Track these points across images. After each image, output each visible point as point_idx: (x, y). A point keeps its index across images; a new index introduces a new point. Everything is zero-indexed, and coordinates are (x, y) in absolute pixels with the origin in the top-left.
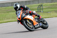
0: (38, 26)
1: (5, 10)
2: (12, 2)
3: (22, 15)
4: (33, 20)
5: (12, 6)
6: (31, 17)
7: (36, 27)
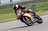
1: (5, 11)
2: (11, 4)
3: (21, 14)
4: (30, 17)
5: (11, 7)
6: (29, 15)
7: (33, 22)
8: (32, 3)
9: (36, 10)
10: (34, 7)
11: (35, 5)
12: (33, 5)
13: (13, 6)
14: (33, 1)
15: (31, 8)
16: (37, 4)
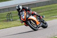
0: (40, 26)
6: (34, 18)
7: (39, 26)
8: (8, 11)
9: (12, 19)
10: (10, 16)
11: (11, 13)
12: (9, 13)
13: (17, 7)
14: (9, 8)
15: (7, 17)
16: (14, 12)
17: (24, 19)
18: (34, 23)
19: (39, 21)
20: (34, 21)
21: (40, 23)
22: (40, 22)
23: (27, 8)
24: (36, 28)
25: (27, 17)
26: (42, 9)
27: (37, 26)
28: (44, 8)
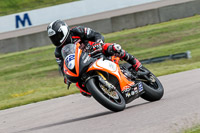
3: (81, 60)
6: (110, 65)
13: (50, 30)
17: (74, 71)
18: (109, 85)
19: (128, 78)
20: (111, 77)
21: (133, 83)
22: (133, 79)
23: (88, 31)
24: (119, 101)
25: (85, 62)
26: (181, 28)
27: (124, 95)
28: (189, 26)
